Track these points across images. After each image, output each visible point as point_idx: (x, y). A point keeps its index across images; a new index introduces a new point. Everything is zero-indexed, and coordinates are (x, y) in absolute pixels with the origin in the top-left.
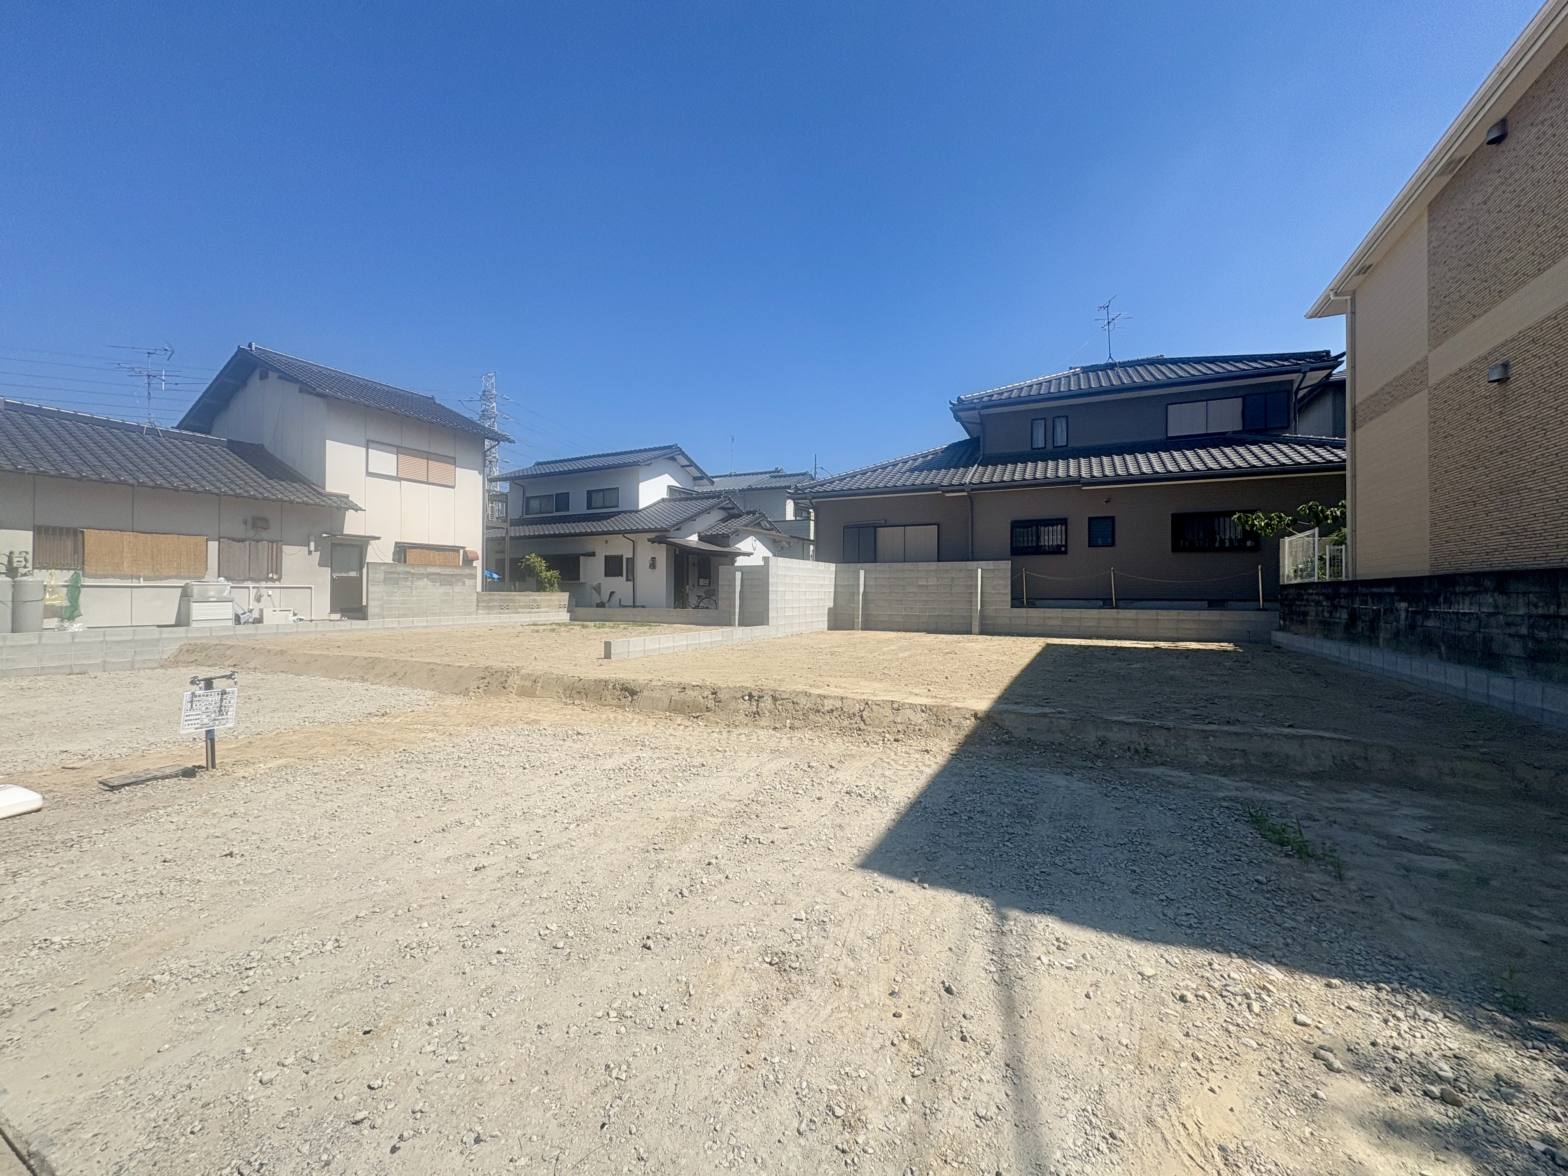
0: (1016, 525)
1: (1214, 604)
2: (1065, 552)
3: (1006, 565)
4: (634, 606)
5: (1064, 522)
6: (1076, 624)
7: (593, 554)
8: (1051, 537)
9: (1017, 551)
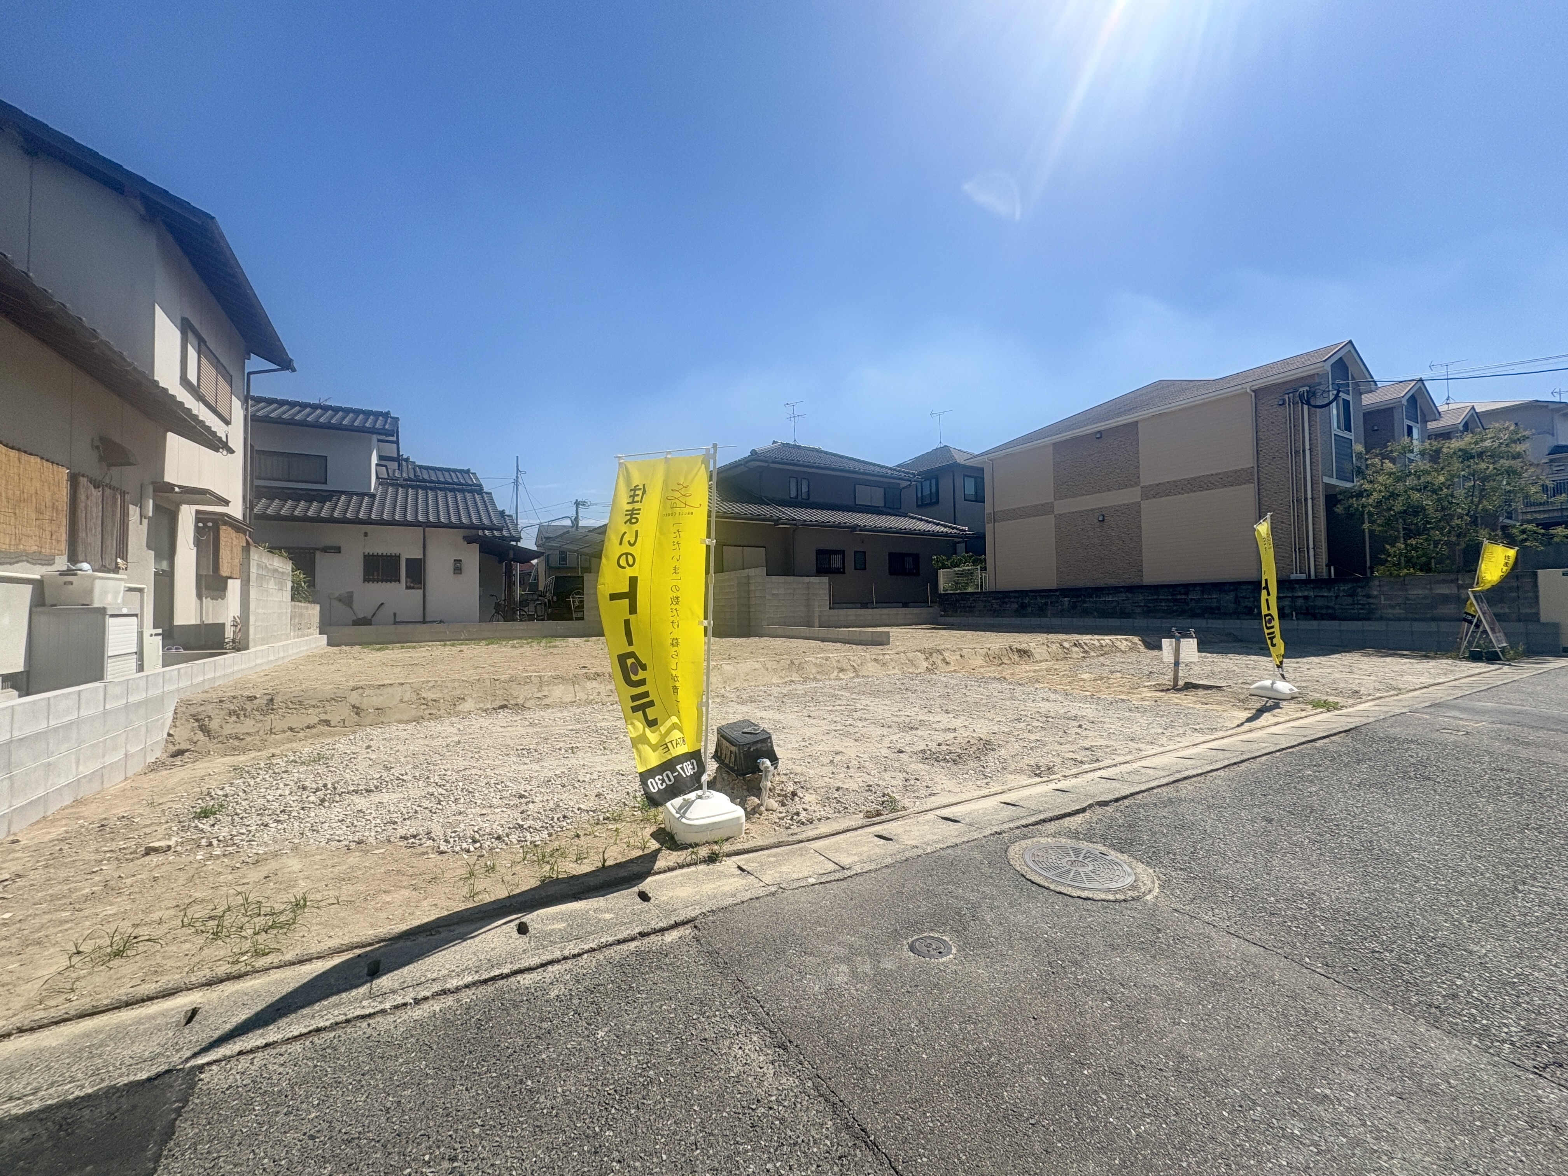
0: (820, 552)
1: (905, 605)
2: (844, 572)
3: (825, 579)
4: (424, 622)
5: (843, 553)
6: (862, 618)
7: (338, 550)
8: (836, 562)
9: (821, 570)
